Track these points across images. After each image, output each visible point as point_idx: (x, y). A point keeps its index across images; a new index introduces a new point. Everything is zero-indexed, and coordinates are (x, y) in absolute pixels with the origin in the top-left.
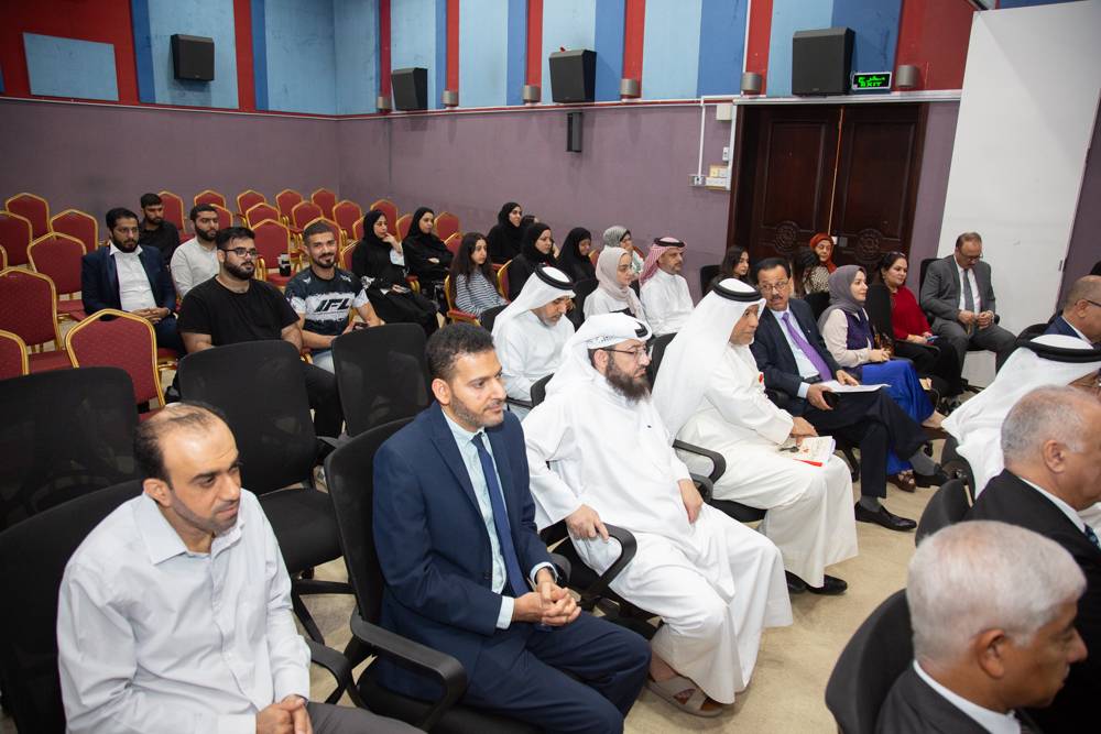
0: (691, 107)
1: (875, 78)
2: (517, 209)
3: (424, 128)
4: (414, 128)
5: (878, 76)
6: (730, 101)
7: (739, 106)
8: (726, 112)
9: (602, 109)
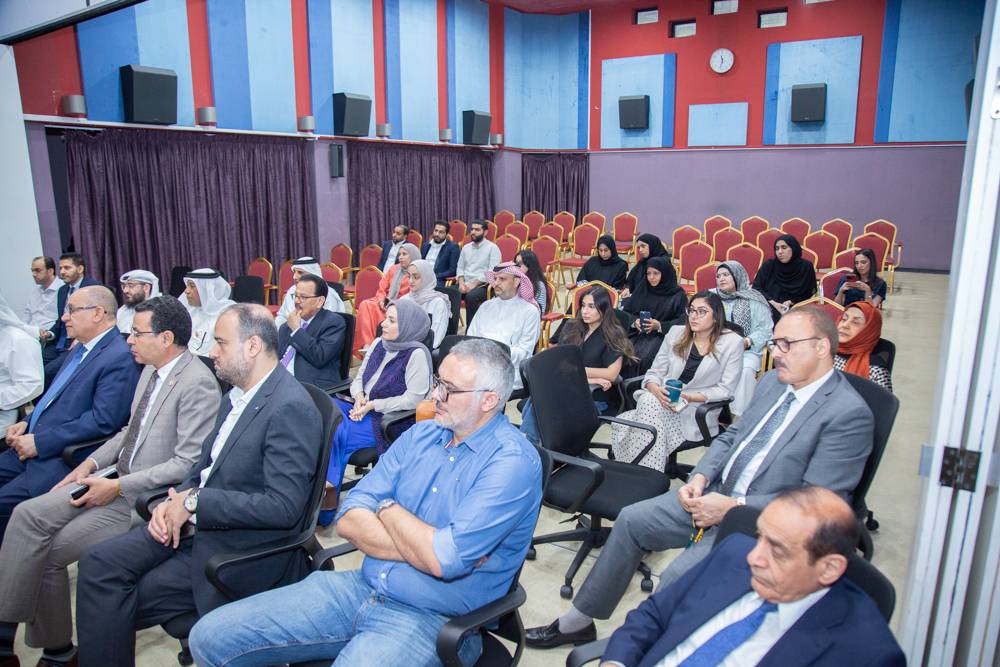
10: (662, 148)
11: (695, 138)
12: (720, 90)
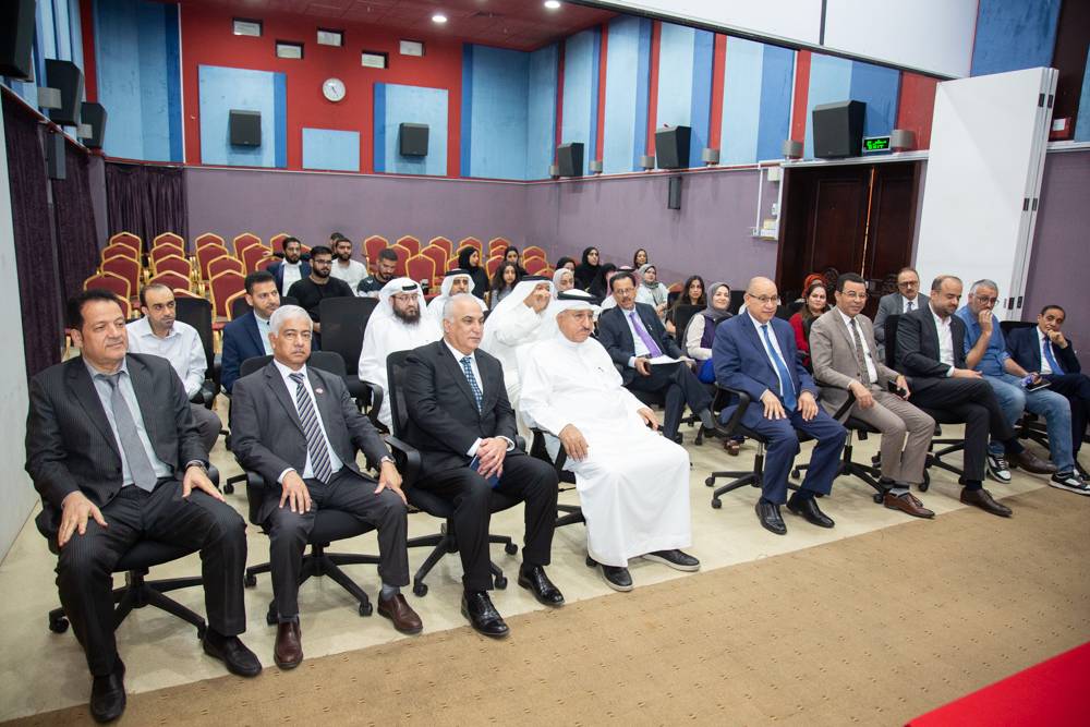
0: (752, 171)
1: (879, 142)
2: (594, 251)
3: (580, 191)
4: (574, 191)
5: (882, 140)
6: (778, 165)
7: (786, 169)
8: (776, 174)
9: (695, 174)
10: (276, 168)
11: (309, 161)
12: (333, 116)
